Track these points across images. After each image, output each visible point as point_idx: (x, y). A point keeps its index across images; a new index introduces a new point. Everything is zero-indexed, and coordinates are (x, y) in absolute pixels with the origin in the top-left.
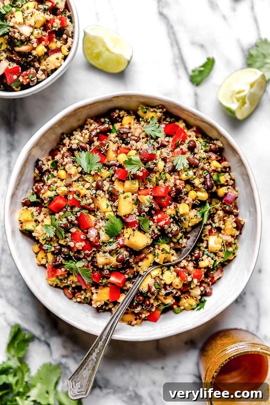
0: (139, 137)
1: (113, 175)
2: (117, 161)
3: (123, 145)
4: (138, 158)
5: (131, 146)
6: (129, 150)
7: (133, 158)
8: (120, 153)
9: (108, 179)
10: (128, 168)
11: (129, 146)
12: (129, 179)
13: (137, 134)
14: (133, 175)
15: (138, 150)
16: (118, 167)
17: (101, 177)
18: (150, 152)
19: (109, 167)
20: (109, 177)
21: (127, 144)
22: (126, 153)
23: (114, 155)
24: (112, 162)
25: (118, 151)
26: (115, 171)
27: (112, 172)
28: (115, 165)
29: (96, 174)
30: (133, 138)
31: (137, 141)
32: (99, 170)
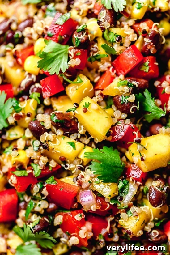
0: (29, 18)
1: (41, 99)
2: (30, 74)
3: (19, 47)
4: (52, 45)
5: (30, 38)
6: (32, 45)
7: (47, 50)
8: (23, 61)
9: (40, 110)
10: (53, 70)
11: (27, 41)
12: (68, 84)
13: (23, 17)
14: (67, 71)
15: (43, 35)
16: (38, 81)
17: (29, 115)
18: (61, 22)
19: (25, 93)
20: (38, 107)
21: (21, 40)
22: (32, 53)
24: (23, 84)
25: (18, 63)
26: (39, 91)
27: (35, 95)
28: (32, 83)
29: (18, 117)
30: (22, 25)
31: (31, 25)
32: (16, 109)
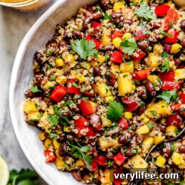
0: (131, 20)
1: (109, 60)
2: (112, 45)
3: (117, 30)
4: (132, 40)
5: (125, 29)
6: (123, 33)
7: (129, 40)
8: (115, 37)
9: (104, 64)
10: (125, 50)
11: (123, 29)
12: (123, 62)
13: (129, 17)
14: (130, 56)
15: (132, 33)
16: (113, 51)
17: (98, 62)
18: (144, 33)
19: (104, 51)
20: (105, 62)
21: (120, 28)
22: (121, 37)
23: (109, 40)
24: (107, 47)
25: (112, 35)
26: (110, 55)
27: (108, 56)
28: (110, 50)
29: (93, 60)
30: (126, 21)
31: (130, 24)
32: (95, 55)
